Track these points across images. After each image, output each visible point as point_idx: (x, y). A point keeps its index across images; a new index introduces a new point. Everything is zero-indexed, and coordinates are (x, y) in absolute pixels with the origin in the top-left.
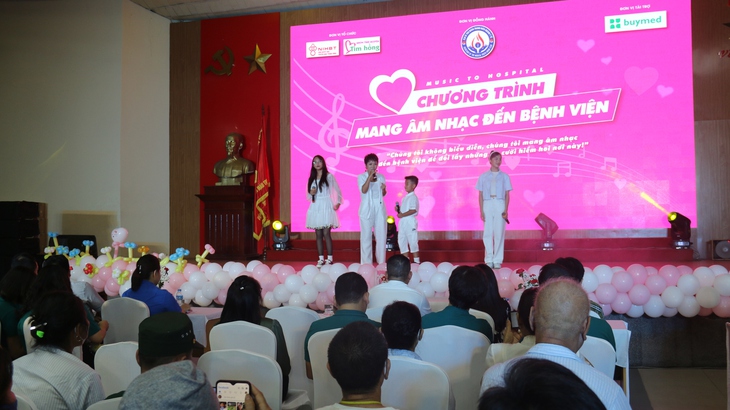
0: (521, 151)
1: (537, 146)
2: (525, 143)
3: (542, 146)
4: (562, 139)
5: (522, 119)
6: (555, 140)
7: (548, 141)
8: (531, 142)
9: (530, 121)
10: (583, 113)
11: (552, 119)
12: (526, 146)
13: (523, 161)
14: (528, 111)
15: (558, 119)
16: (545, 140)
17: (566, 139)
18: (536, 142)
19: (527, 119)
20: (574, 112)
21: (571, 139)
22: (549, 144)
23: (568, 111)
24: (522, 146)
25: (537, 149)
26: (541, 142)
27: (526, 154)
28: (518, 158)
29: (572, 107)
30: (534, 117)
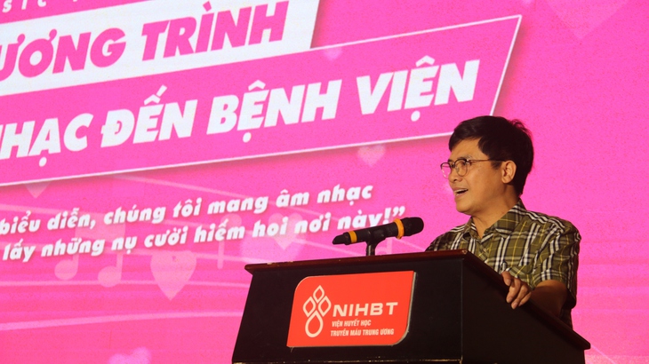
0: (200, 235)
1: (248, 218)
2: (216, 207)
3: (265, 218)
4: (324, 196)
5: (214, 127)
6: (302, 198)
7: (282, 201)
8: (233, 206)
9: (236, 134)
10: (394, 105)
11: (300, 126)
12: (217, 218)
13: (203, 269)
14: (232, 100)
15: (317, 129)
16: (273, 198)
17: (338, 193)
18: (248, 203)
19: (227, 128)
20: (369, 103)
21: (353, 194)
22: (287, 211)
23: (349, 98)
24: (205, 219)
25: (250, 227)
26: (262, 204)
27: (212, 246)
28: (190, 258)
29: (363, 83)
30: (248, 122)
